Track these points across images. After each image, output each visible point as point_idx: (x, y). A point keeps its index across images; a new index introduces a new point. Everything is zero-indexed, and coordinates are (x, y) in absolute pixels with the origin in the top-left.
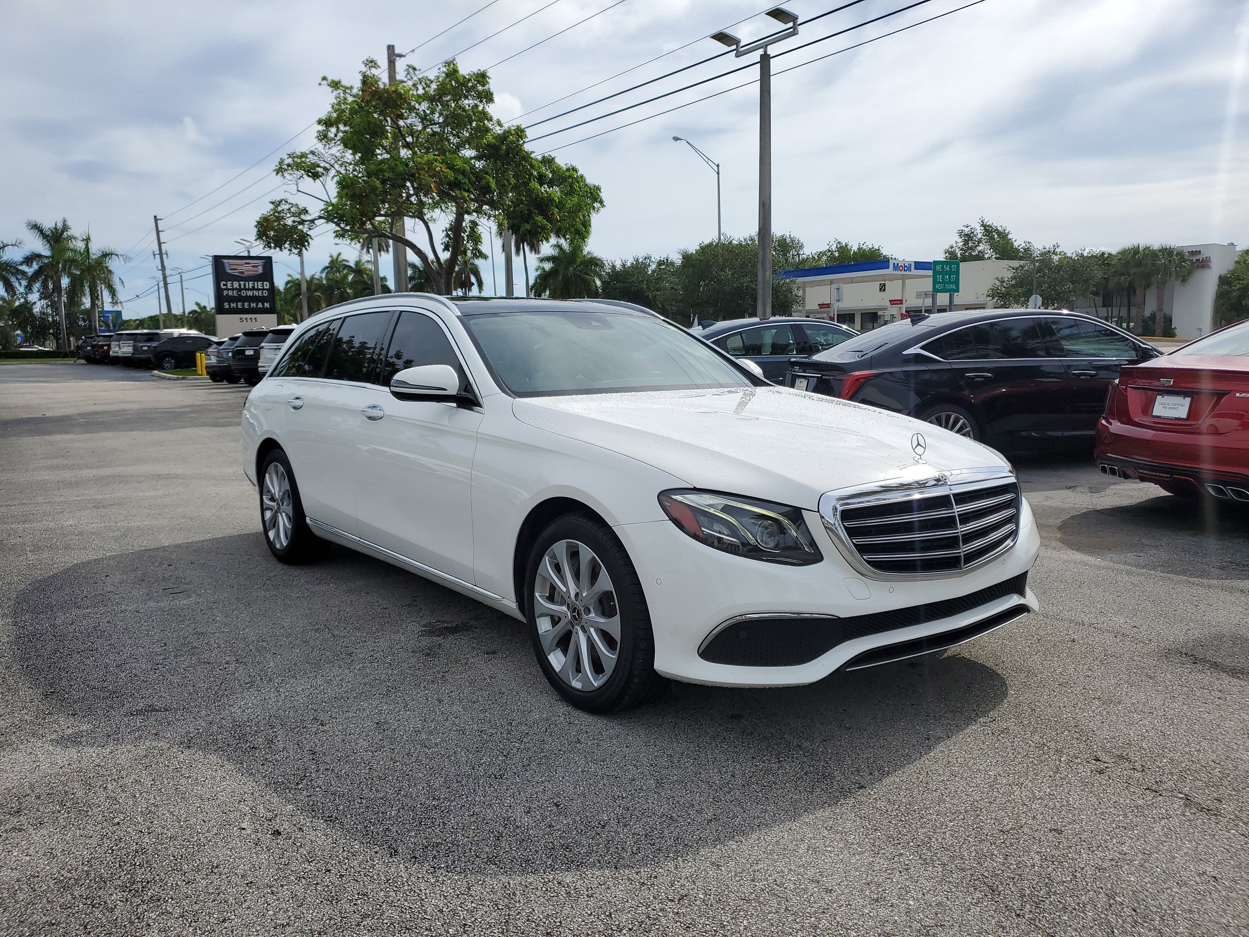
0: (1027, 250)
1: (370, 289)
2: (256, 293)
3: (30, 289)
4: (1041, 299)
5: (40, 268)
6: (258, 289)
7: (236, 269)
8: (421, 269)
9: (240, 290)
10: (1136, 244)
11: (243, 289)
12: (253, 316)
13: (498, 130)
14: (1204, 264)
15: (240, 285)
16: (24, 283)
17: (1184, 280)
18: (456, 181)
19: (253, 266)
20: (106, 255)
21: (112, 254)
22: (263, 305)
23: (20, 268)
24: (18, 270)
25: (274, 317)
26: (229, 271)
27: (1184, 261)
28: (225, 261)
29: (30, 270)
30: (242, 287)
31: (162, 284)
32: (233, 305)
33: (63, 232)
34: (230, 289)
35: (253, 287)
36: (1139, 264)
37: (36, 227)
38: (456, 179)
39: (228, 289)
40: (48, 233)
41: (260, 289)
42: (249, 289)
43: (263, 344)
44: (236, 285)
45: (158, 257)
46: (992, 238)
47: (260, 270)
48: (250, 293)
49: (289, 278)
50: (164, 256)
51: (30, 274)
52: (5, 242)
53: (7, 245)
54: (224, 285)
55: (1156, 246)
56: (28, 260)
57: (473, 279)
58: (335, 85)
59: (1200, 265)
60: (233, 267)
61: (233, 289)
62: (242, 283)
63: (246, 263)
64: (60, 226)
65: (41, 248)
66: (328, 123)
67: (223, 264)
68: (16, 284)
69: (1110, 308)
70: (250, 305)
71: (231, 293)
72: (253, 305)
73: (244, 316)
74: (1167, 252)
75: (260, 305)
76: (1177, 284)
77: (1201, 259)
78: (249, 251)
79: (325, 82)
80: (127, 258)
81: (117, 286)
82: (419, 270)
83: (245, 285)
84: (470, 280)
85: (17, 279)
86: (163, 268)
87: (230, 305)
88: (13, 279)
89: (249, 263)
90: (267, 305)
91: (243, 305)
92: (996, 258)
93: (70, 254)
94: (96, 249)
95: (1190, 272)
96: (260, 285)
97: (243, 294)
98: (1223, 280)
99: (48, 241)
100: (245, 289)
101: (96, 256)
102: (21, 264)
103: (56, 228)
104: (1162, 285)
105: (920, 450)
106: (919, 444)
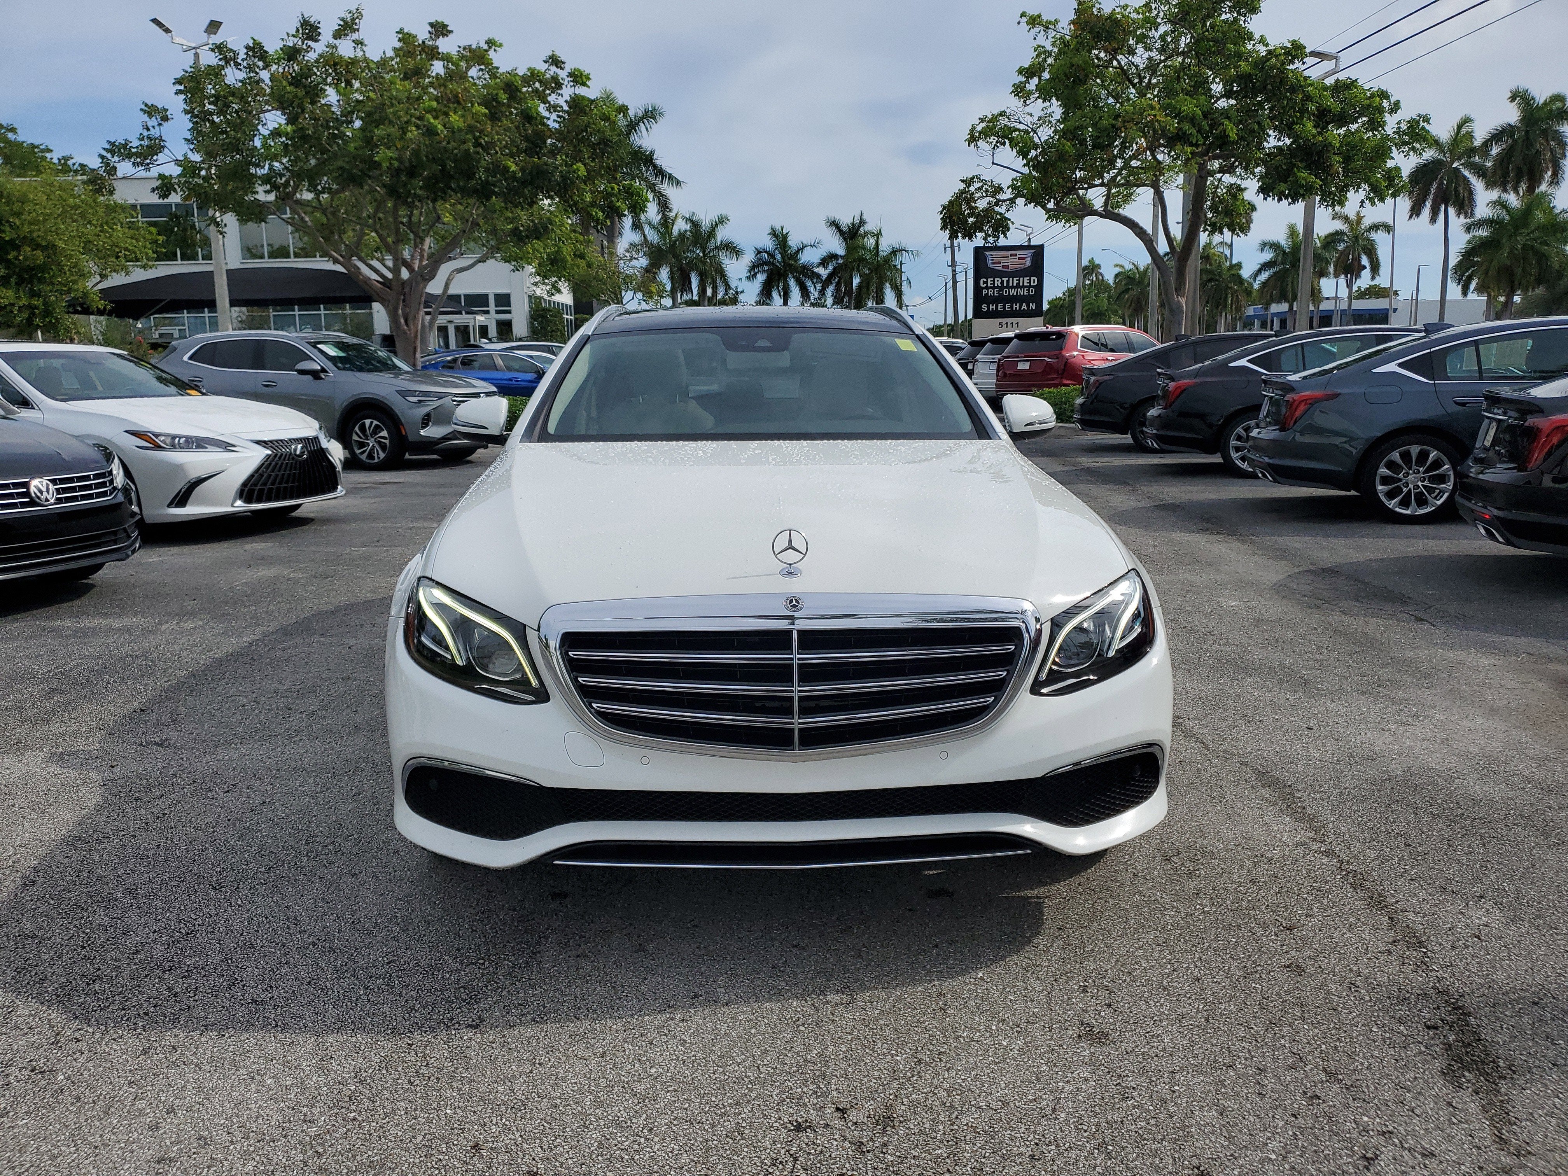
1: (1217, 280)
2: (1020, 292)
3: (824, 294)
5: (834, 269)
6: (1024, 287)
7: (1000, 263)
8: (1288, 250)
9: (1001, 288)
11: (1006, 287)
12: (1015, 320)
13: (1262, 50)
15: (1002, 282)
16: (819, 287)
18: (1180, 133)
19: (1019, 258)
20: (895, 252)
21: (901, 250)
22: (1028, 306)
23: (816, 270)
24: (813, 272)
25: (1041, 320)
26: (991, 266)
28: (988, 253)
29: (823, 272)
30: (1005, 285)
31: (950, 284)
32: (992, 307)
33: (859, 227)
34: (991, 288)
35: (1018, 284)
37: (834, 224)
38: (1180, 129)
39: (987, 288)
40: (845, 229)
41: (1026, 287)
42: (1013, 287)
43: (978, 356)
44: (998, 282)
45: (949, 250)
47: (1028, 263)
48: (1013, 292)
49: (1118, 270)
50: (956, 249)
51: (825, 277)
52: (805, 243)
53: (806, 246)
54: (984, 283)
56: (824, 262)
57: (1365, 261)
58: (1034, 21)
60: (996, 260)
61: (994, 288)
62: (1005, 279)
63: (1011, 255)
64: (857, 220)
65: (837, 246)
66: (1029, 72)
67: (985, 257)
68: (812, 289)
70: (1012, 307)
71: (990, 292)
72: (1016, 307)
73: (1004, 321)
75: (1024, 306)
78: (1029, 239)
79: (1024, 19)
80: (916, 254)
81: (905, 287)
82: (1284, 252)
83: (1008, 281)
84: (1360, 261)
85: (813, 282)
86: (954, 264)
87: (988, 308)
88: (809, 283)
89: (1016, 255)
90: (1032, 306)
91: (1004, 307)
93: (862, 252)
94: (885, 246)
96: (1026, 281)
97: (1005, 292)
99: (845, 239)
100: (1008, 287)
101: (885, 254)
102: (818, 267)
103: (853, 224)
105: (791, 556)
106: (791, 547)
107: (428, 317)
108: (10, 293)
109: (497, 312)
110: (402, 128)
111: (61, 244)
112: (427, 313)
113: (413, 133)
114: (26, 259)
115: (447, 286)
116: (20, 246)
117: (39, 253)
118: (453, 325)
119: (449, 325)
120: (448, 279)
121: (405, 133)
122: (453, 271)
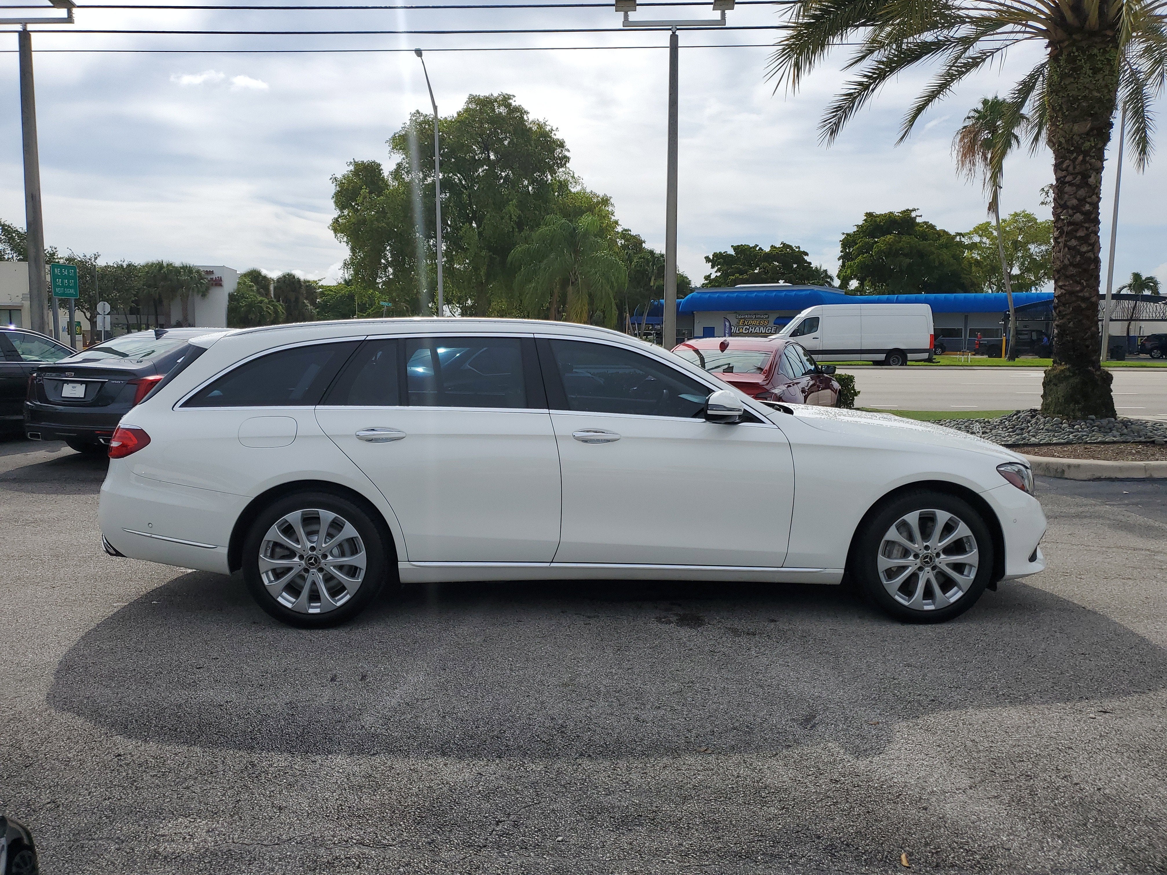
0: (53, 255)
4: (109, 306)
10: (160, 260)
14: (218, 283)
17: (204, 295)
27: (203, 279)
36: (165, 277)
46: (12, 238)
55: (177, 263)
59: (214, 283)
69: (138, 316)
74: (187, 270)
76: (197, 298)
77: (214, 278)
92: (19, 260)
95: (207, 289)
98: (231, 297)
104: (185, 299)
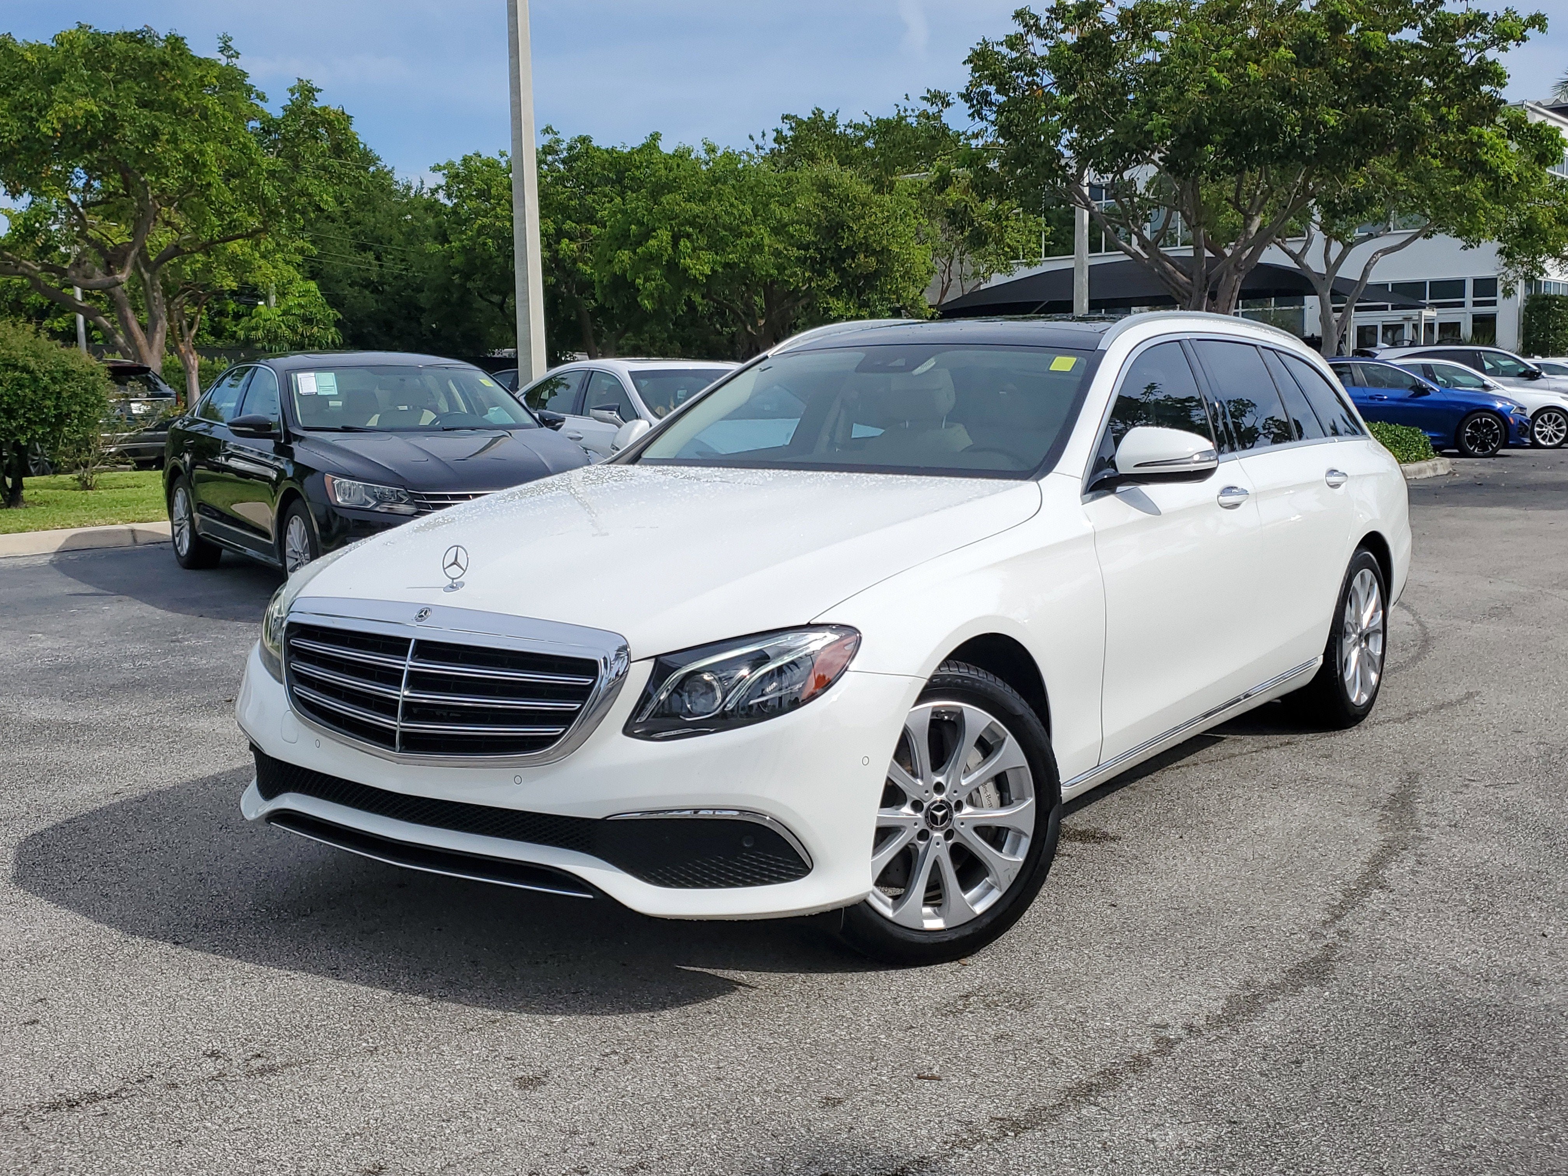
105: (455, 571)
106: (455, 563)
107: (1338, 315)
108: (841, 304)
109: (1475, 304)
110: (1179, 88)
111: (895, 249)
112: (1335, 310)
113: (1194, 93)
114: (858, 266)
115: (1366, 272)
116: (856, 253)
117: (872, 260)
118: (1411, 323)
119: (1406, 323)
120: (1368, 264)
121: (1182, 94)
122: (1377, 253)
